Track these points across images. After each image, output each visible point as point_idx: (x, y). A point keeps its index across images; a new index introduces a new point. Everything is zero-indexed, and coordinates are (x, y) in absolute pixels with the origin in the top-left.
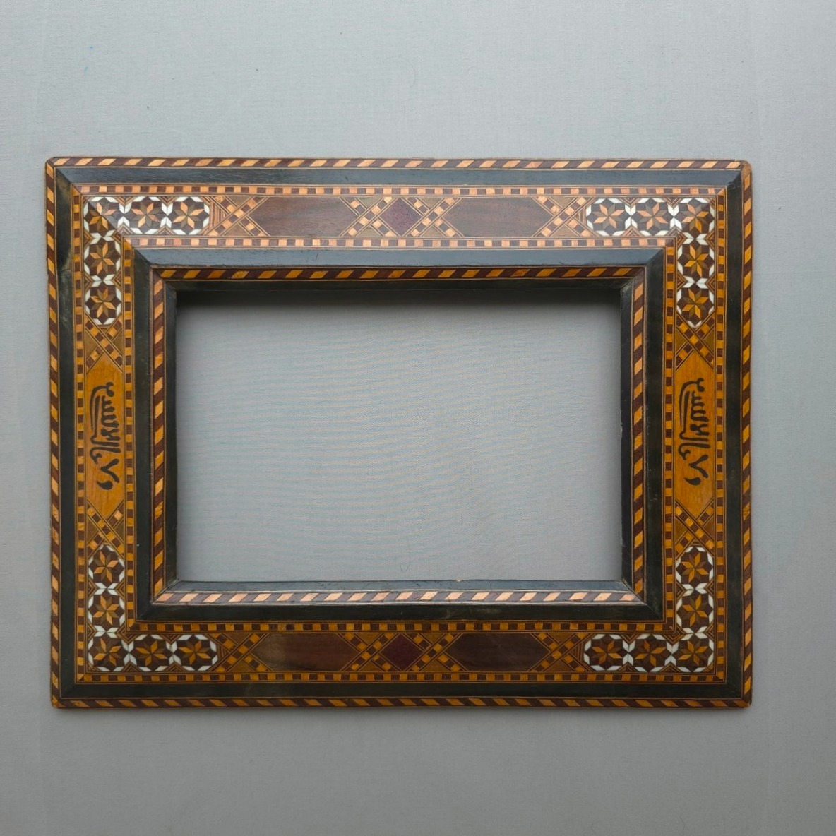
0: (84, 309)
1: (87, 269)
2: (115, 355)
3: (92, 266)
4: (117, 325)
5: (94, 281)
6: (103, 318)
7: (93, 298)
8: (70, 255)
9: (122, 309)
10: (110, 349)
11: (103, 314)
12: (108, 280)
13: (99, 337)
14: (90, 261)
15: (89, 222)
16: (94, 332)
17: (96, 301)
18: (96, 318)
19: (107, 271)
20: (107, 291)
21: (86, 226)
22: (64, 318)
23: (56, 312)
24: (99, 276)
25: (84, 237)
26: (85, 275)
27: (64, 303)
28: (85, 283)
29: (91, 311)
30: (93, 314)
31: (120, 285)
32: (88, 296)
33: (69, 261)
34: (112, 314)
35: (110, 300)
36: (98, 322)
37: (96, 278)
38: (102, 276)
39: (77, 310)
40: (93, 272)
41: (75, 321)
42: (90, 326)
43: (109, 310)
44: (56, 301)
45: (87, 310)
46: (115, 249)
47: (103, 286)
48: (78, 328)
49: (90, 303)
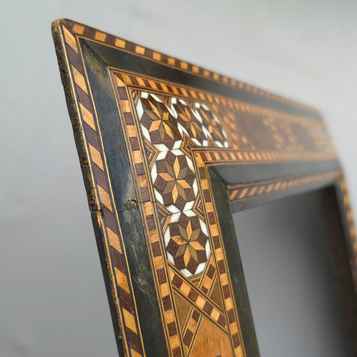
0: (165, 258)
1: (159, 197)
2: (215, 315)
3: (165, 192)
4: (210, 272)
5: (171, 214)
6: (192, 267)
7: (174, 238)
8: (130, 178)
9: (211, 248)
10: (208, 309)
11: (192, 260)
12: (189, 209)
13: (193, 296)
14: (161, 185)
15: (148, 128)
16: (185, 289)
17: (179, 243)
18: (183, 267)
19: (184, 197)
20: (189, 225)
21: (146, 133)
22: (140, 280)
23: (126, 273)
24: (176, 205)
25: (146, 149)
26: (158, 207)
27: (136, 256)
28: (160, 219)
29: (175, 260)
30: (179, 264)
31: (203, 215)
32: (167, 237)
33: (130, 187)
34: (202, 257)
35: (196, 237)
36: (186, 273)
37: (172, 209)
38: (180, 205)
39: (157, 262)
40: (168, 202)
41: (156, 280)
42: (178, 282)
43: (198, 252)
44: (123, 255)
45: (171, 258)
46: (187, 166)
47: (183, 219)
48: (164, 290)
49: (173, 248)
